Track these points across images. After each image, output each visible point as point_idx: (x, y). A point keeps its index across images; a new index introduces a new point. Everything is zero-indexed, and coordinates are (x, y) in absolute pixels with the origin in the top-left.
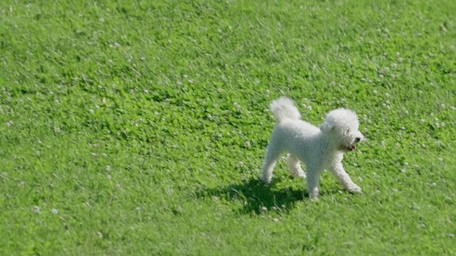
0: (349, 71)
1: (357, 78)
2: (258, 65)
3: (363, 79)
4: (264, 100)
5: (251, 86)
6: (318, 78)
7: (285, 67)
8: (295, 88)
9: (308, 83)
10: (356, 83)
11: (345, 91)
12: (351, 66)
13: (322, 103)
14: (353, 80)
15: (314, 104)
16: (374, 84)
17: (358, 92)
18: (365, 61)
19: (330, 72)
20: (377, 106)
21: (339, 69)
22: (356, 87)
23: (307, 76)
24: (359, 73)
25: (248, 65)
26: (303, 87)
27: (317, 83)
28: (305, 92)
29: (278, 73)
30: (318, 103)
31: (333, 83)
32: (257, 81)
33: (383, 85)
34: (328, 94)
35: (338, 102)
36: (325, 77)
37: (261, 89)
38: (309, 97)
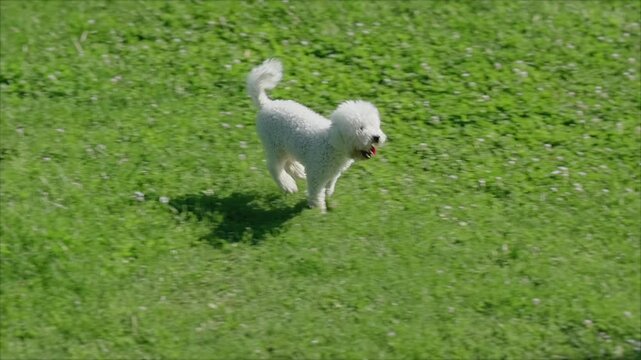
0: (582, 26)
1: (594, 36)
2: (460, 14)
3: (601, 38)
4: (464, 61)
5: (447, 42)
6: (539, 34)
7: (496, 18)
8: (507, 47)
9: (525, 41)
10: (591, 43)
11: (575, 54)
12: (587, 20)
13: (543, 68)
14: (589, 38)
15: (532, 69)
16: (615, 45)
17: (591, 54)
18: (606, 14)
19: (557, 26)
20: (616, 75)
21: (569, 23)
22: (590, 49)
23: (524, 32)
24: (596, 30)
25: (447, 12)
26: (518, 45)
27: (538, 40)
28: (520, 52)
29: (486, 26)
30: (537, 68)
31: (559, 42)
32: (456, 36)
33: (627, 47)
34: (551, 57)
35: (564, 67)
36: (549, 32)
37: (461, 47)
38: (525, 59)
